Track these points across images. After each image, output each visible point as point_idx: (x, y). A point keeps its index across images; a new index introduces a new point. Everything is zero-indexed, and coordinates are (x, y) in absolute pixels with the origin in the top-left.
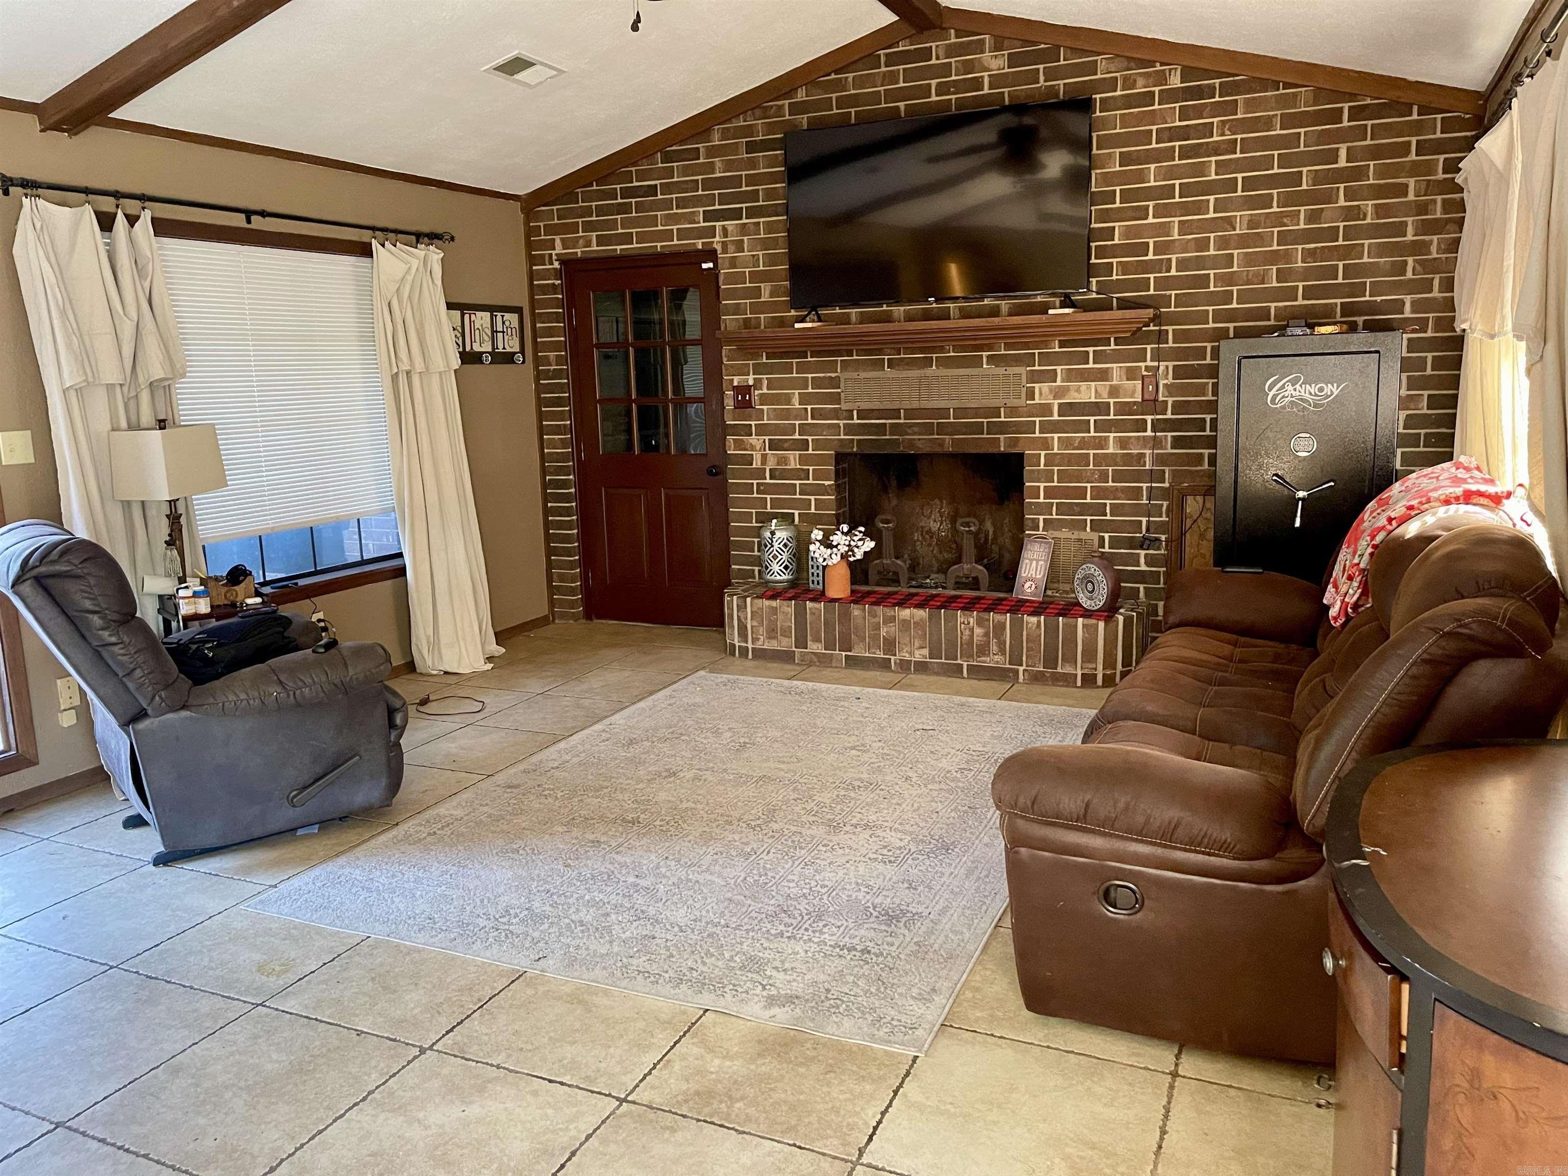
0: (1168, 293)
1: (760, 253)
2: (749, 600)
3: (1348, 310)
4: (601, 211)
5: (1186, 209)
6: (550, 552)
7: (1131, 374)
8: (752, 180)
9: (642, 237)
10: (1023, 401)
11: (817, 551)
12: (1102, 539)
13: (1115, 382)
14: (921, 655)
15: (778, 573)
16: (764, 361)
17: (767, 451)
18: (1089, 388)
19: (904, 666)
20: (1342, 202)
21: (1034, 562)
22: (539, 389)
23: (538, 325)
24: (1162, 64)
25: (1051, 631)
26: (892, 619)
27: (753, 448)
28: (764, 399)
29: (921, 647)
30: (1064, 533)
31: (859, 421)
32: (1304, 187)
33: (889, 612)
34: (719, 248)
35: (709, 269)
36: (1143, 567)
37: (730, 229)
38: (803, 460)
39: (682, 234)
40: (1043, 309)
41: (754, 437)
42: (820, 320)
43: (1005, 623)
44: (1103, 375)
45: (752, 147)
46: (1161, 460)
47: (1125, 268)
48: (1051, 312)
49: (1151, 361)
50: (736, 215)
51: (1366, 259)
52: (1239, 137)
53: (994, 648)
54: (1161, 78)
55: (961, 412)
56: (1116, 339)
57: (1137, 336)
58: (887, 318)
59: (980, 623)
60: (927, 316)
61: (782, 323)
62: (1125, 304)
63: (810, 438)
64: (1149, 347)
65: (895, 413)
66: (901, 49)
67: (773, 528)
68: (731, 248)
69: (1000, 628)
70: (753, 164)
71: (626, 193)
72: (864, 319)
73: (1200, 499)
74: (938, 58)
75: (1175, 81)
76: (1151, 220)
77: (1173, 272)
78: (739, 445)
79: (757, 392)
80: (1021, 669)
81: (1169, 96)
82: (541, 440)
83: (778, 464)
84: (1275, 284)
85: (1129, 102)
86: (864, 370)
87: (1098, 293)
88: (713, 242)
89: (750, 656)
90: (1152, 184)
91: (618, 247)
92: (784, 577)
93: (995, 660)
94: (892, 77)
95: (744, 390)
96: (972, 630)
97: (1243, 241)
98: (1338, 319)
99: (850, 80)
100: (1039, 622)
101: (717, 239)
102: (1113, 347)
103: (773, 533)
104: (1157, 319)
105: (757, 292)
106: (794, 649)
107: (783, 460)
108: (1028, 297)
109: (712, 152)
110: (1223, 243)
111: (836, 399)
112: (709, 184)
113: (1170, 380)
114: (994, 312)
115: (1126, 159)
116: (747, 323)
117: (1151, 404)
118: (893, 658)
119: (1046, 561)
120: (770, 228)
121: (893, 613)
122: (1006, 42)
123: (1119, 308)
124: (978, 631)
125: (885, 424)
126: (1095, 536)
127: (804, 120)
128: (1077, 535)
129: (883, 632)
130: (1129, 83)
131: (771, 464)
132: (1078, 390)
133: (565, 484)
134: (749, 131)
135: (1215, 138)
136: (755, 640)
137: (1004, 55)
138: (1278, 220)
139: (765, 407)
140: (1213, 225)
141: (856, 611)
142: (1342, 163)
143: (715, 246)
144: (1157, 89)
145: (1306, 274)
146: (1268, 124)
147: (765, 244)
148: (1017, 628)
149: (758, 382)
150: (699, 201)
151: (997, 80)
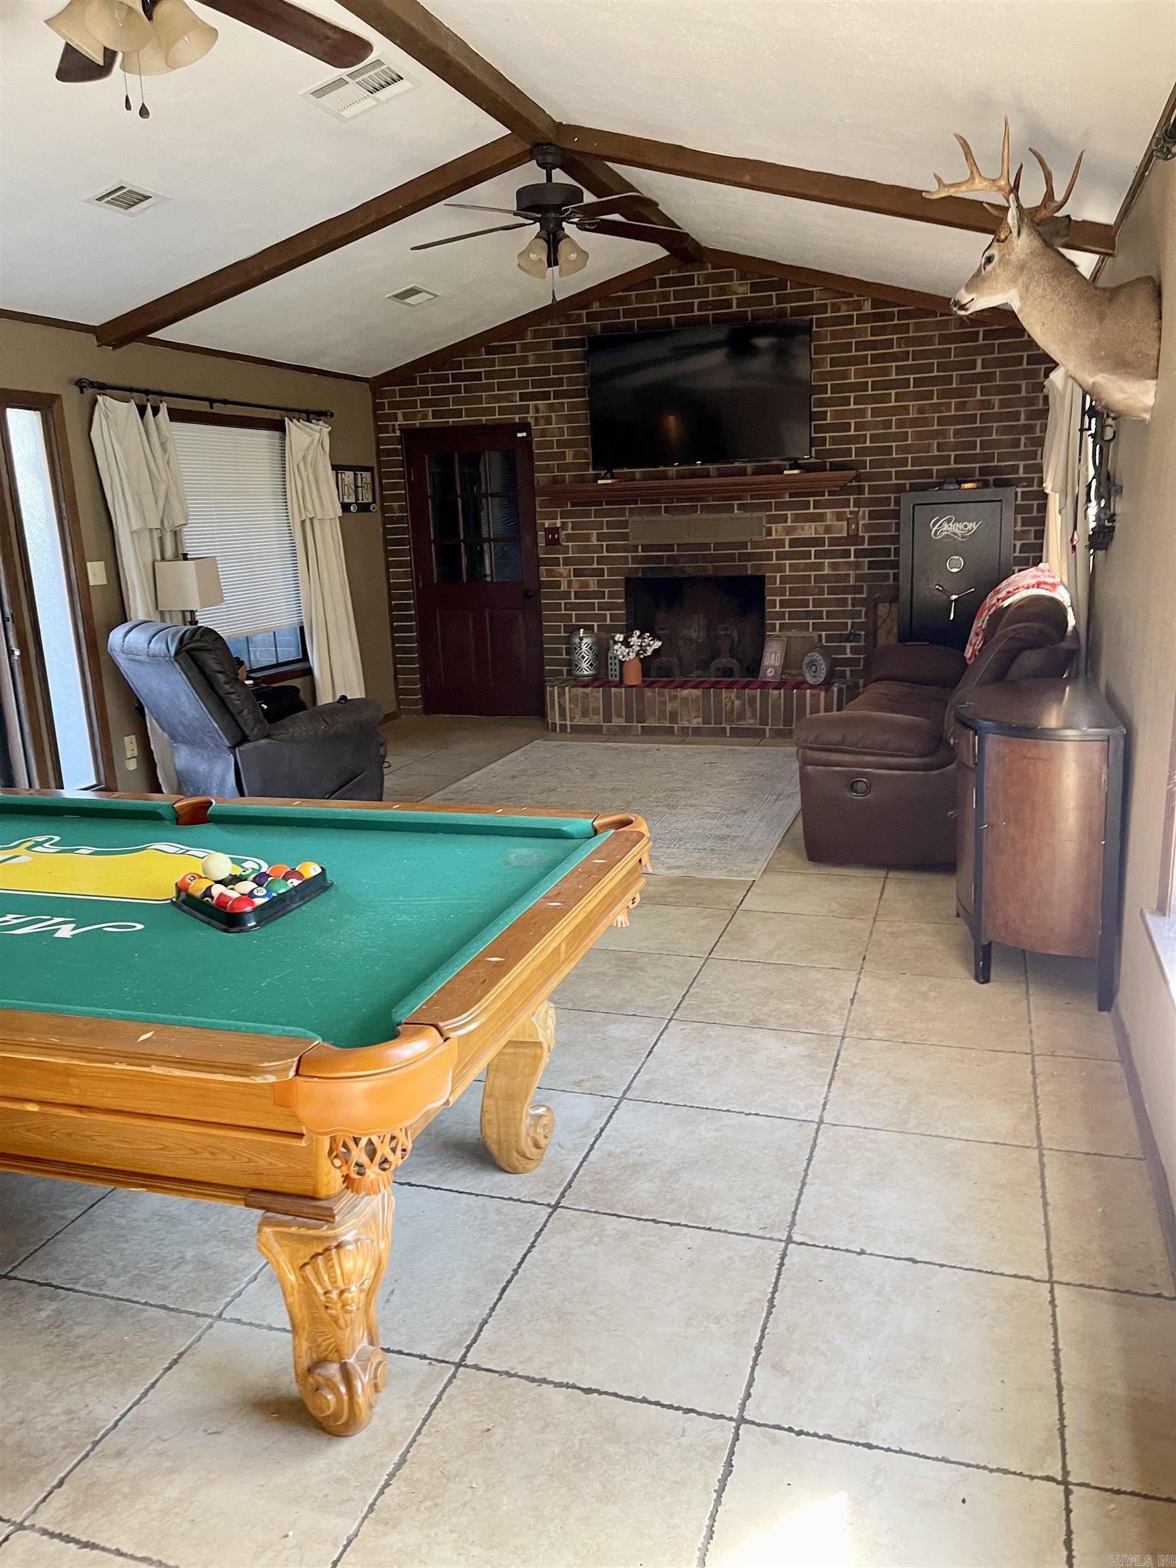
0: (865, 458)
1: (565, 426)
2: (567, 689)
3: (983, 471)
4: (435, 391)
5: (875, 399)
6: (396, 661)
7: (840, 516)
8: (557, 370)
9: (470, 413)
10: (764, 537)
11: (619, 650)
12: (820, 636)
13: (828, 523)
14: (696, 722)
15: (585, 668)
16: (569, 508)
17: (572, 578)
18: (810, 527)
19: (684, 730)
20: (979, 397)
21: (773, 655)
22: (386, 532)
23: (384, 481)
24: (858, 296)
25: (788, 698)
26: (675, 698)
27: (561, 575)
28: (570, 538)
29: (696, 717)
30: (794, 633)
31: (643, 554)
32: (954, 386)
33: (673, 692)
34: (532, 421)
35: (523, 437)
36: (849, 655)
37: (541, 407)
38: (600, 584)
39: (502, 410)
40: (779, 470)
41: (561, 567)
42: (612, 478)
43: (756, 696)
44: (820, 518)
45: (557, 345)
46: (859, 578)
47: (834, 441)
48: (786, 472)
49: (854, 507)
50: (545, 396)
51: (994, 437)
52: (911, 349)
53: (748, 714)
54: (858, 306)
55: (718, 546)
56: (829, 492)
57: (845, 490)
58: (664, 476)
59: (738, 697)
60: (694, 475)
61: (582, 479)
62: (835, 467)
63: (605, 567)
64: (852, 497)
65: (669, 547)
66: (671, 275)
67: (581, 635)
68: (542, 421)
69: (752, 700)
70: (558, 358)
71: (455, 378)
72: (646, 477)
73: (887, 605)
74: (699, 283)
75: (867, 308)
76: (852, 406)
77: (868, 444)
78: (550, 573)
79: (564, 532)
80: (768, 728)
81: (863, 319)
82: (387, 571)
84: (936, 453)
85: (836, 321)
86: (647, 515)
87: (816, 458)
88: (527, 418)
89: (569, 731)
90: (853, 380)
91: (450, 420)
92: (590, 672)
93: (750, 722)
94: (665, 296)
95: (554, 530)
96: (733, 702)
97: (914, 423)
98: (977, 477)
99: (634, 297)
100: (780, 694)
101: (531, 414)
102: (826, 497)
103: (581, 639)
104: (858, 478)
105: (562, 456)
106: (602, 723)
107: (584, 585)
108: (767, 461)
109: (525, 348)
110: (901, 424)
111: (625, 537)
112: (523, 373)
113: (866, 521)
114: (742, 472)
115: (834, 362)
116: (555, 480)
117: (854, 538)
118: (676, 726)
119: (782, 653)
120: (572, 406)
121: (676, 694)
122: (749, 275)
123: (831, 470)
124: (737, 703)
125: (663, 555)
126: (815, 634)
127: (598, 325)
128: (803, 634)
129: (669, 708)
130: (836, 308)
131: (575, 587)
132: (803, 529)
133: (407, 607)
134: (556, 332)
135: (895, 350)
136: (571, 720)
137: (747, 284)
138: (936, 408)
139: (570, 544)
140: (895, 411)
141: (648, 693)
142: (979, 369)
143: (529, 420)
144: (855, 313)
145: (956, 447)
146: (929, 340)
147: (569, 419)
148: (764, 698)
149: (564, 525)
150: (516, 385)
151: (742, 302)
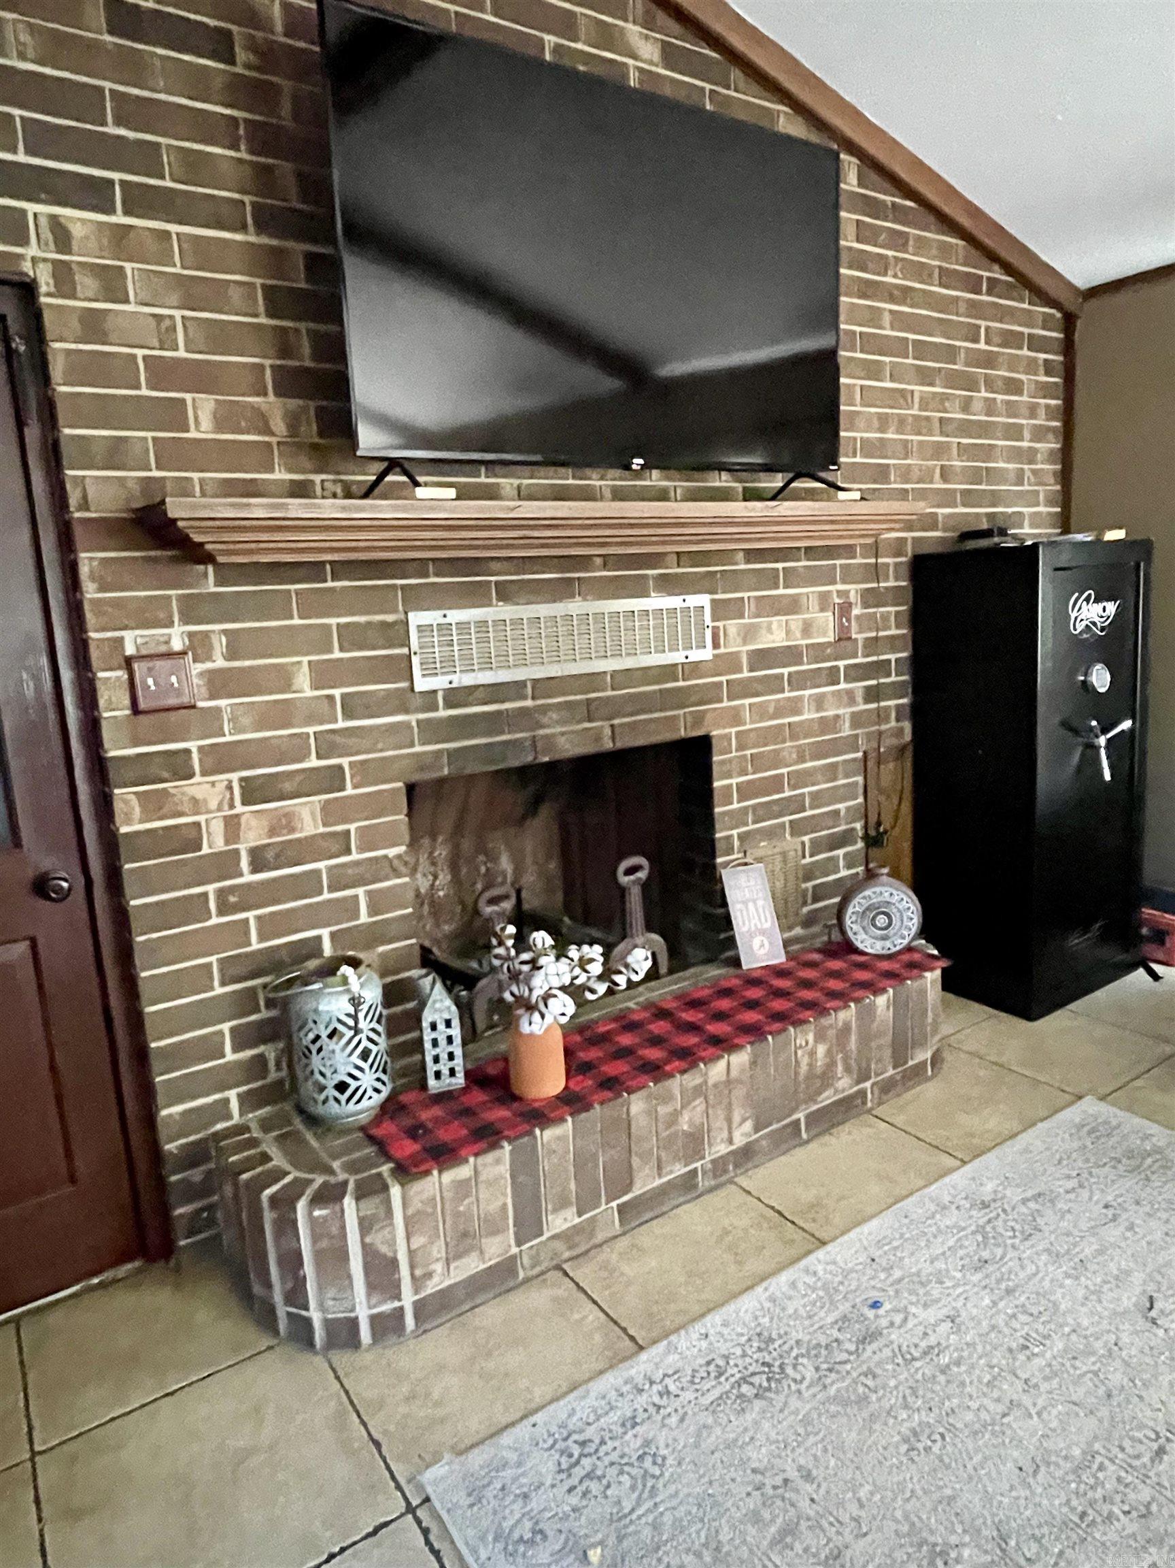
1: (177, 314)
2: (396, 1193)
7: (823, 602)
12: (803, 846)
13: (806, 615)
17: (239, 809)
18: (781, 624)
19: (717, 1168)
20: (983, 392)
21: (751, 905)
26: (696, 1092)
27: (197, 805)
29: (743, 1120)
30: (763, 849)
31: (449, 713)
32: (958, 367)
33: (692, 1079)
36: (843, 873)
37: (77, 231)
38: (334, 813)
41: (196, 779)
44: (794, 605)
46: (855, 721)
49: (842, 582)
50: (91, 195)
55: (621, 677)
63: (345, 762)
64: (838, 564)
65: (517, 689)
68: (86, 284)
70: (130, 69)
78: (155, 805)
79: (198, 667)
83: (272, 832)
86: (455, 607)
88: (20, 257)
89: (414, 1321)
93: (839, 1087)
95: (162, 662)
101: (34, 250)
102: (802, 562)
105: (172, 414)
106: (513, 1251)
107: (287, 822)
111: (400, 668)
118: (699, 1165)
120: (201, 252)
121: (697, 1080)
124: (819, 1051)
125: (499, 712)
129: (683, 1125)
131: (253, 835)
132: (766, 629)
135: (889, 279)
136: (418, 1288)
137: (655, 40)
139: (222, 703)
140: (893, 398)
143: (27, 267)
146: (929, 275)
147: (188, 293)
149: (199, 647)
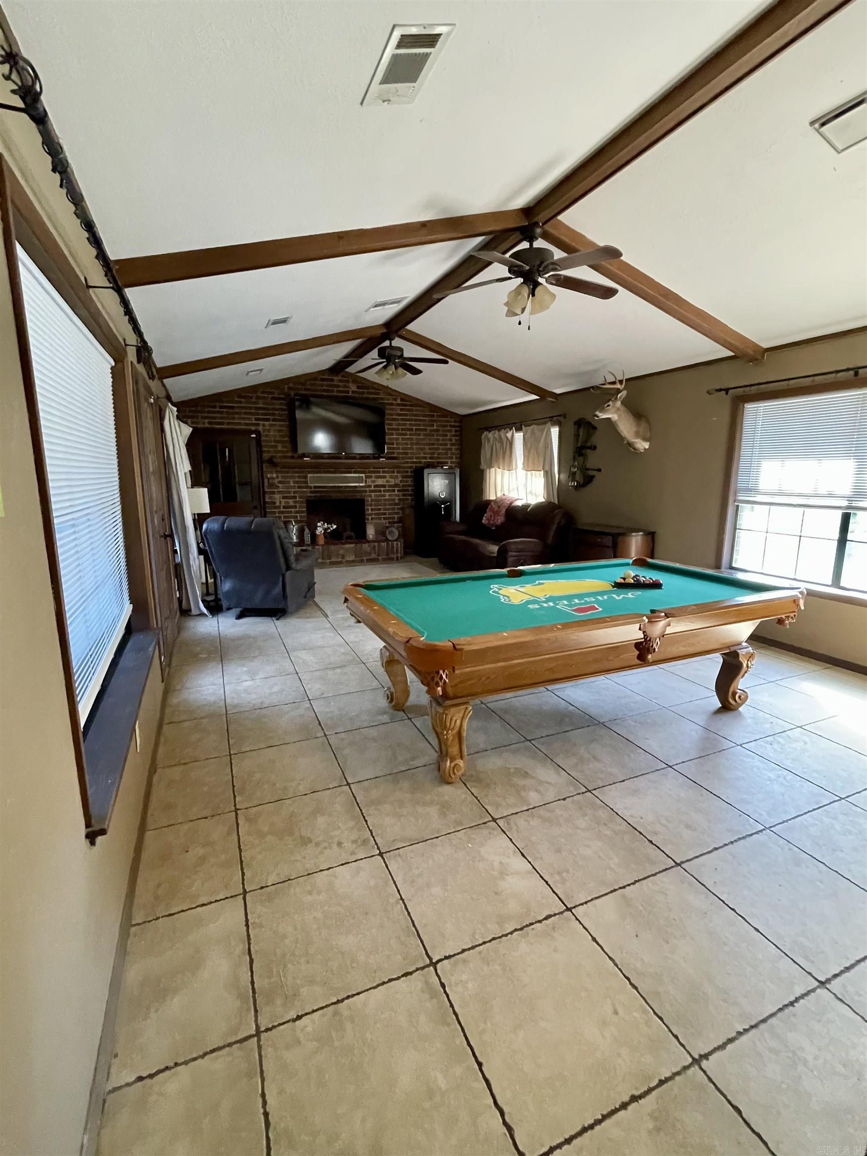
0: (400, 456)
5: (402, 434)
7: (391, 477)
8: (273, 409)
9: (228, 424)
10: (364, 484)
16: (278, 469)
17: (281, 500)
18: (381, 480)
19: (348, 562)
24: (396, 396)
25: (388, 545)
30: (376, 521)
31: (314, 490)
32: (428, 432)
33: (343, 546)
34: (260, 430)
35: (255, 437)
38: (295, 502)
39: (243, 424)
43: (365, 546)
44: (384, 477)
45: (273, 398)
46: (399, 499)
47: (389, 448)
49: (397, 473)
52: (414, 418)
55: (346, 487)
64: (395, 470)
65: (326, 487)
66: (325, 377)
68: (266, 431)
69: (374, 547)
71: (221, 407)
73: (409, 509)
74: (336, 382)
77: (401, 450)
83: (286, 504)
84: (423, 455)
85: (390, 404)
86: (316, 474)
93: (374, 556)
95: (272, 479)
97: (415, 444)
99: (308, 383)
100: (378, 544)
101: (260, 427)
102: (390, 469)
105: (276, 447)
109: (258, 398)
111: (306, 482)
112: (257, 409)
114: (355, 458)
115: (388, 419)
116: (273, 456)
118: (344, 560)
119: (374, 530)
120: (281, 426)
124: (362, 549)
125: (323, 490)
126: (384, 521)
127: (292, 393)
128: (380, 521)
130: (388, 399)
131: (283, 504)
132: (378, 481)
134: (272, 393)
138: (422, 439)
139: (280, 485)
140: (409, 439)
142: (435, 428)
144: (396, 402)
147: (280, 431)
148: (369, 547)
149: (277, 477)
150: (252, 414)
151: (353, 392)
